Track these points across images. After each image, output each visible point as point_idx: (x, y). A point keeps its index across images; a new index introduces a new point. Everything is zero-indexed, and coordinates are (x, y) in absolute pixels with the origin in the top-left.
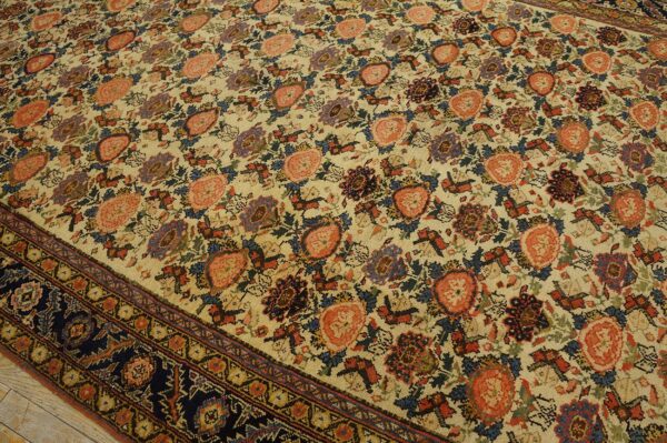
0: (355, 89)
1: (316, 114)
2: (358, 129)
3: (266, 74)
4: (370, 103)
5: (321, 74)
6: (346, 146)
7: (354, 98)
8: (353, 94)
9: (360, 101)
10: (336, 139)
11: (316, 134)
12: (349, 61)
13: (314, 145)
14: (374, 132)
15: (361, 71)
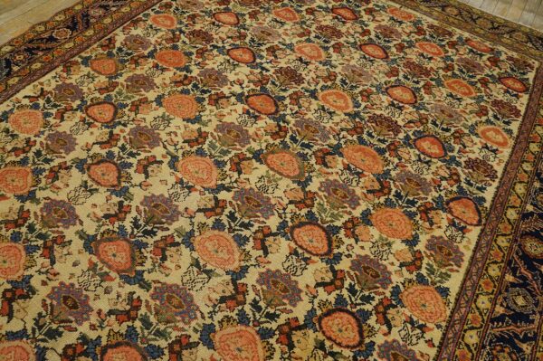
0: (104, 333)
1: (74, 281)
2: (30, 325)
3: (160, 234)
4: (68, 346)
5: (143, 295)
6: (11, 307)
7: (84, 328)
8: (93, 327)
9: (76, 335)
10: (26, 297)
11: (43, 277)
12: (160, 334)
13: (27, 273)
14: (17, 343)
15: (136, 347)
